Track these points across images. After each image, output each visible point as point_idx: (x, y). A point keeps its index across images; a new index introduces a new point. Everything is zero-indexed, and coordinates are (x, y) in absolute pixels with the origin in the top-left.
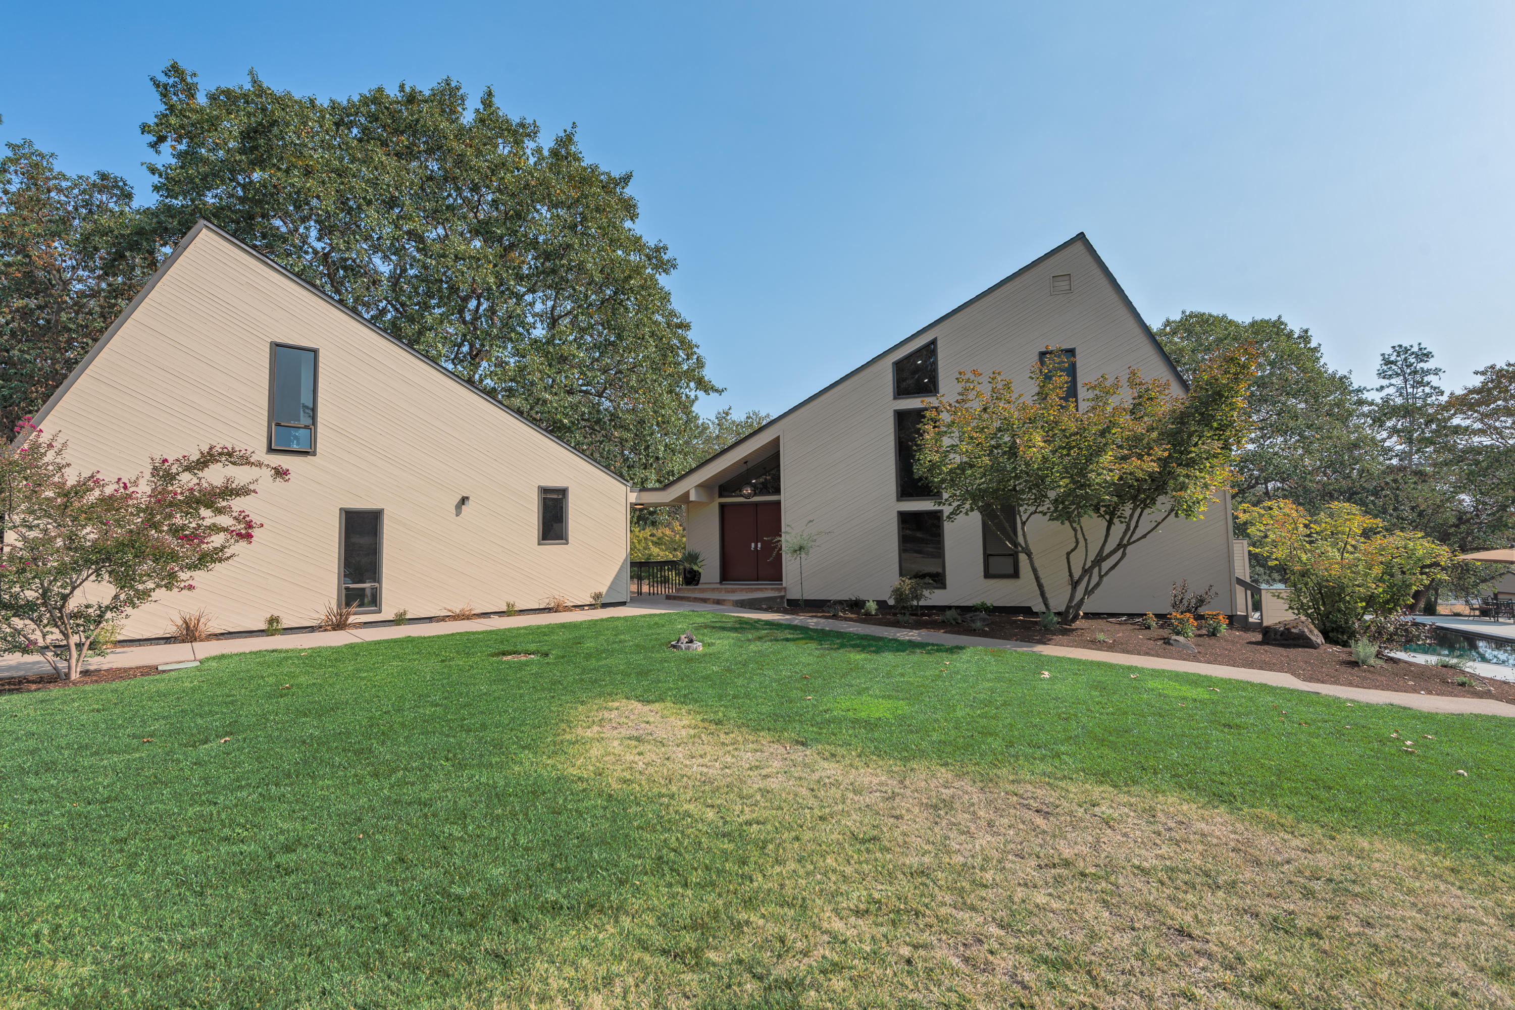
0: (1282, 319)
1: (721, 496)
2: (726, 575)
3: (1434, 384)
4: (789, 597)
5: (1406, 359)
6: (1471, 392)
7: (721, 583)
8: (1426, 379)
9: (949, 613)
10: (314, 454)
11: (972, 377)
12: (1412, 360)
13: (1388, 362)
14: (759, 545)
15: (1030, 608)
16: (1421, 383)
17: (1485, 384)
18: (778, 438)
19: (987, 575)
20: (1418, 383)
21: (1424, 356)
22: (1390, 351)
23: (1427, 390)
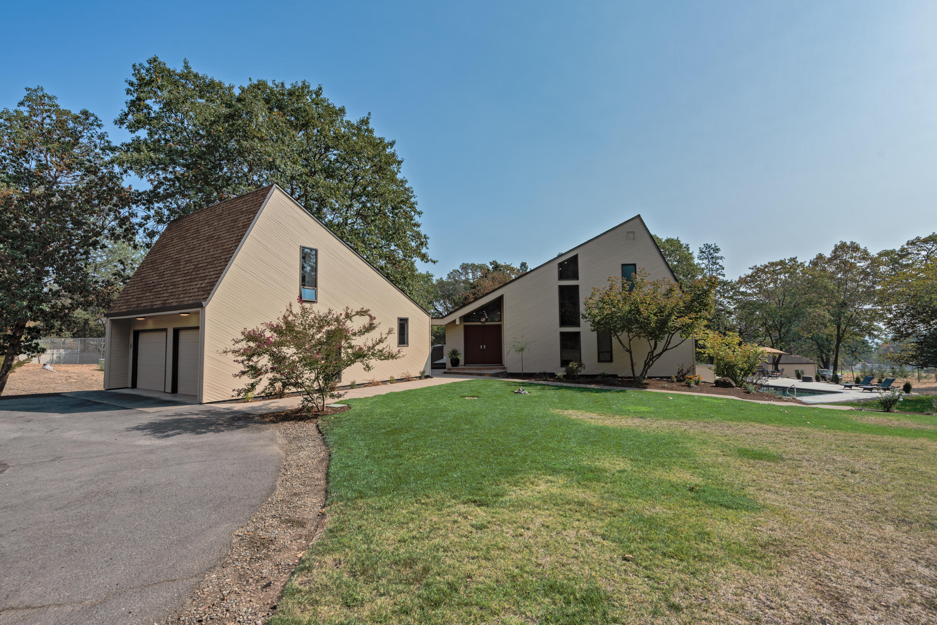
0: (679, 239)
1: (464, 322)
2: (466, 363)
3: (720, 264)
4: (508, 372)
5: (709, 251)
6: (748, 276)
7: (464, 365)
8: (717, 261)
9: (598, 377)
10: (317, 302)
11: (614, 279)
12: (712, 251)
13: (702, 252)
14: (485, 346)
15: (617, 375)
16: (715, 263)
17: (752, 273)
18: (502, 296)
19: (599, 361)
20: (714, 263)
21: (717, 250)
22: (703, 246)
23: (718, 267)
